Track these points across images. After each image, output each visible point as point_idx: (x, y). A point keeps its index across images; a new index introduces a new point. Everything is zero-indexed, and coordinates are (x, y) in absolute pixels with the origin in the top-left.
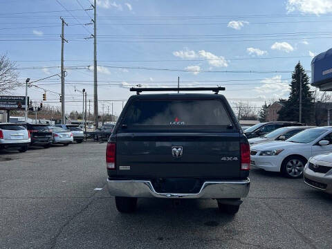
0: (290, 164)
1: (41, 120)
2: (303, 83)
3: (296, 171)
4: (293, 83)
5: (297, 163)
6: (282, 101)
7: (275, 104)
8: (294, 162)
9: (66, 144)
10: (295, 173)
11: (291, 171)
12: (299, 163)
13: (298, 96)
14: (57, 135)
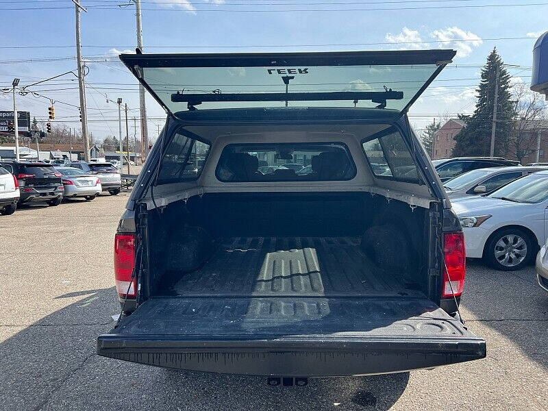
0: (501, 243)
1: (53, 153)
2: (499, 86)
3: (513, 256)
4: (482, 86)
5: (515, 241)
6: (462, 118)
7: (451, 123)
8: (510, 239)
9: (89, 198)
10: (510, 260)
11: (503, 257)
12: (520, 240)
13: (491, 108)
14: (71, 183)
